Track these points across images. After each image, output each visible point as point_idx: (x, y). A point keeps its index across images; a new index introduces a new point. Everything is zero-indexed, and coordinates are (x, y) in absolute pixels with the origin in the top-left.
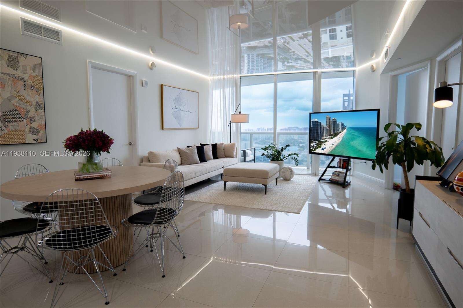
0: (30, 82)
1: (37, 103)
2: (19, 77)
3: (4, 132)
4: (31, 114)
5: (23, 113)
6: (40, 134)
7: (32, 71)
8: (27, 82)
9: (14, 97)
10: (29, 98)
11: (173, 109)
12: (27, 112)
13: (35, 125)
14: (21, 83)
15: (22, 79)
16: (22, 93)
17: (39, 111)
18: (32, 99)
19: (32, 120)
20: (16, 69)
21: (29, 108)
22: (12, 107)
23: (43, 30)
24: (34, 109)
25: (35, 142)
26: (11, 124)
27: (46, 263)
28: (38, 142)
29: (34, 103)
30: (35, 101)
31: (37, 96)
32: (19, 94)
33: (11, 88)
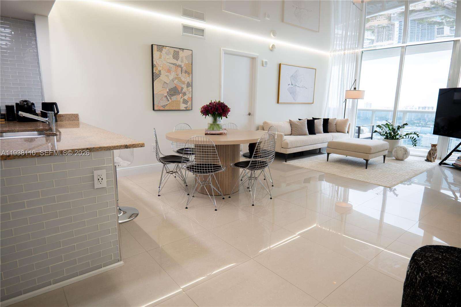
0: (184, 68)
1: (188, 83)
2: (179, 65)
3: (169, 102)
4: (184, 90)
5: (179, 90)
6: (189, 104)
7: (186, 61)
8: (183, 69)
9: (176, 78)
10: (183, 79)
11: (289, 85)
12: (182, 88)
13: (186, 97)
14: (180, 69)
15: (180, 66)
16: (180, 75)
17: (189, 88)
18: (185, 80)
19: (185, 94)
20: (177, 60)
21: (183, 86)
22: (174, 86)
23: (194, 30)
24: (186, 86)
25: (185, 109)
26: (173, 97)
27: (187, 186)
28: (187, 109)
29: (186, 82)
31: (188, 78)
32: (178, 77)
33: (174, 73)
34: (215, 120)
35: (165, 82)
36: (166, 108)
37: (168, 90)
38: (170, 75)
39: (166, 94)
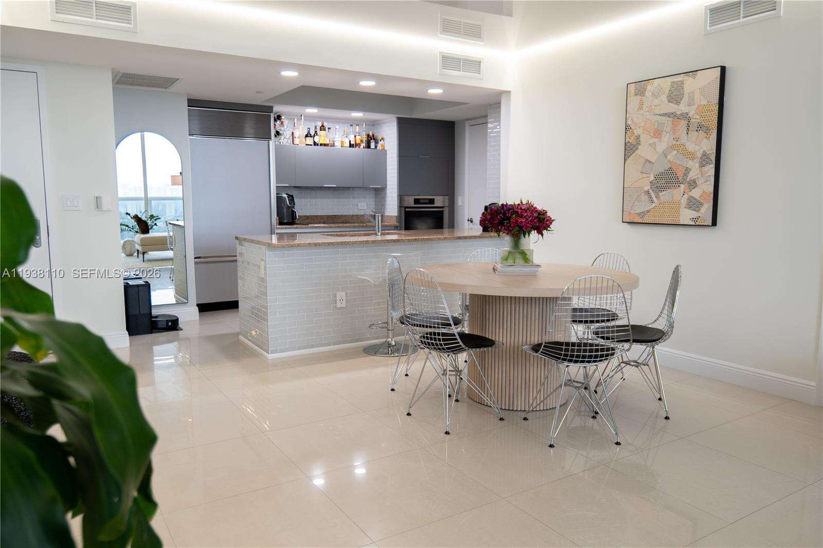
0: (696, 119)
1: (704, 154)
2: (682, 114)
3: (654, 205)
4: (692, 175)
5: (680, 174)
6: (703, 210)
7: (702, 98)
8: (692, 120)
9: (672, 147)
10: (691, 147)
12: (688, 170)
13: (696, 193)
14: (684, 123)
15: (685, 117)
16: (684, 139)
17: (705, 169)
18: (697, 148)
19: (693, 184)
20: (678, 103)
21: (690, 164)
22: (667, 167)
24: (697, 165)
25: (693, 223)
26: (663, 193)
28: (697, 223)
29: (699, 155)
30: (701, 151)
31: (705, 140)
32: (678, 143)
33: (670, 135)
34: (516, 244)
35: (648, 160)
36: (647, 219)
37: (652, 178)
38: (660, 141)
39: (647, 188)
